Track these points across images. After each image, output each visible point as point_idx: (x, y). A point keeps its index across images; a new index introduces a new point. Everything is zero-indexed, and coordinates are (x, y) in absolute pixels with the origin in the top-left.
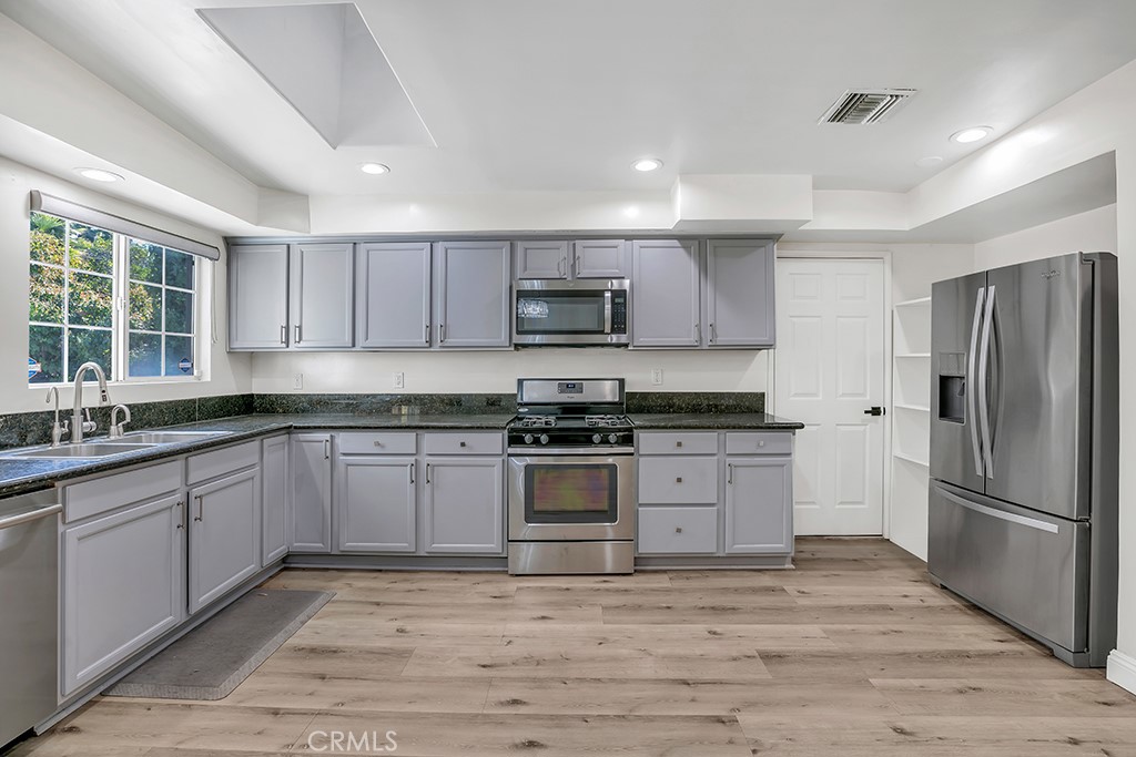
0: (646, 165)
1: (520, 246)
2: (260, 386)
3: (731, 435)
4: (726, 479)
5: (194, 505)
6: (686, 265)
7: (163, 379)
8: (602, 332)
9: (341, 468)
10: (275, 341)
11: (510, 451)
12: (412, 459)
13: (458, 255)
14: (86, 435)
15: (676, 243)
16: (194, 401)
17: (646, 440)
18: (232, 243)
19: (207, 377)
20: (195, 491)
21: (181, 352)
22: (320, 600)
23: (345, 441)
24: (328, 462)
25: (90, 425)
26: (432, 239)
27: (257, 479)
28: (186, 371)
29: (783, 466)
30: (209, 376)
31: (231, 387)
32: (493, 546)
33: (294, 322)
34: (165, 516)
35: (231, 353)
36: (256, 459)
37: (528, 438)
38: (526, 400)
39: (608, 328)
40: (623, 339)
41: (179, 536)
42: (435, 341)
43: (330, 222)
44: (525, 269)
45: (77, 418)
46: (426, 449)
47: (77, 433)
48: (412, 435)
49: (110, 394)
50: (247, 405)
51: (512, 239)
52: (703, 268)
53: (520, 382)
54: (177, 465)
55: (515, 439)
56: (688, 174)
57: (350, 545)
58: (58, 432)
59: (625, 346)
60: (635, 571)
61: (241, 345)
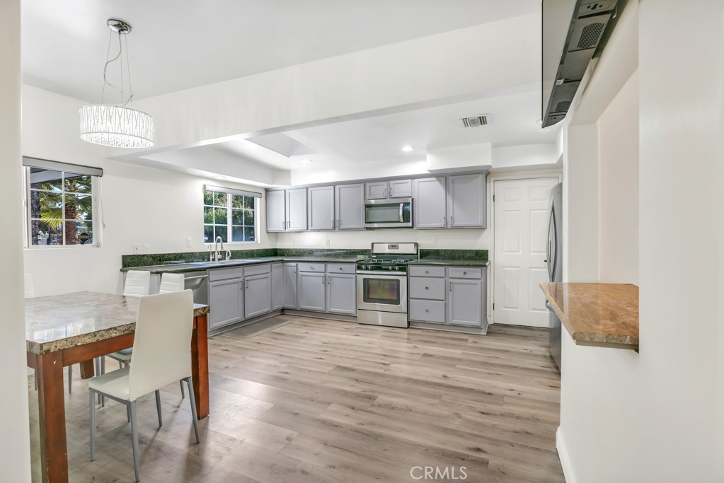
0: (407, 149)
1: (368, 185)
2: (281, 245)
3: (450, 269)
4: (448, 289)
5: (246, 283)
6: (436, 187)
7: (244, 242)
8: (400, 222)
9: (299, 277)
10: (281, 228)
11: (358, 272)
12: (323, 274)
13: (345, 192)
14: (219, 260)
15: (434, 179)
16: (254, 250)
17: (413, 270)
18: (267, 190)
19: (259, 242)
20: (246, 278)
21: (250, 234)
23: (302, 267)
24: (295, 274)
25: (220, 256)
26: (334, 184)
27: (269, 278)
28: (253, 240)
29: (477, 284)
30: (261, 241)
31: (268, 245)
32: (352, 311)
33: (288, 220)
34: (236, 285)
35: (268, 232)
36: (269, 271)
37: (363, 267)
38: (374, 252)
39: (402, 220)
40: (410, 224)
41: (241, 292)
42: (336, 227)
43: (298, 181)
44: (370, 195)
45: (216, 253)
46: (329, 270)
47: (216, 259)
48: (323, 265)
49: (224, 247)
50: (275, 252)
51: (364, 182)
52: (447, 190)
53: (373, 244)
54: (240, 269)
55: (359, 268)
56: (431, 148)
58: (211, 258)
59: (412, 227)
60: (408, 328)
61: (271, 229)
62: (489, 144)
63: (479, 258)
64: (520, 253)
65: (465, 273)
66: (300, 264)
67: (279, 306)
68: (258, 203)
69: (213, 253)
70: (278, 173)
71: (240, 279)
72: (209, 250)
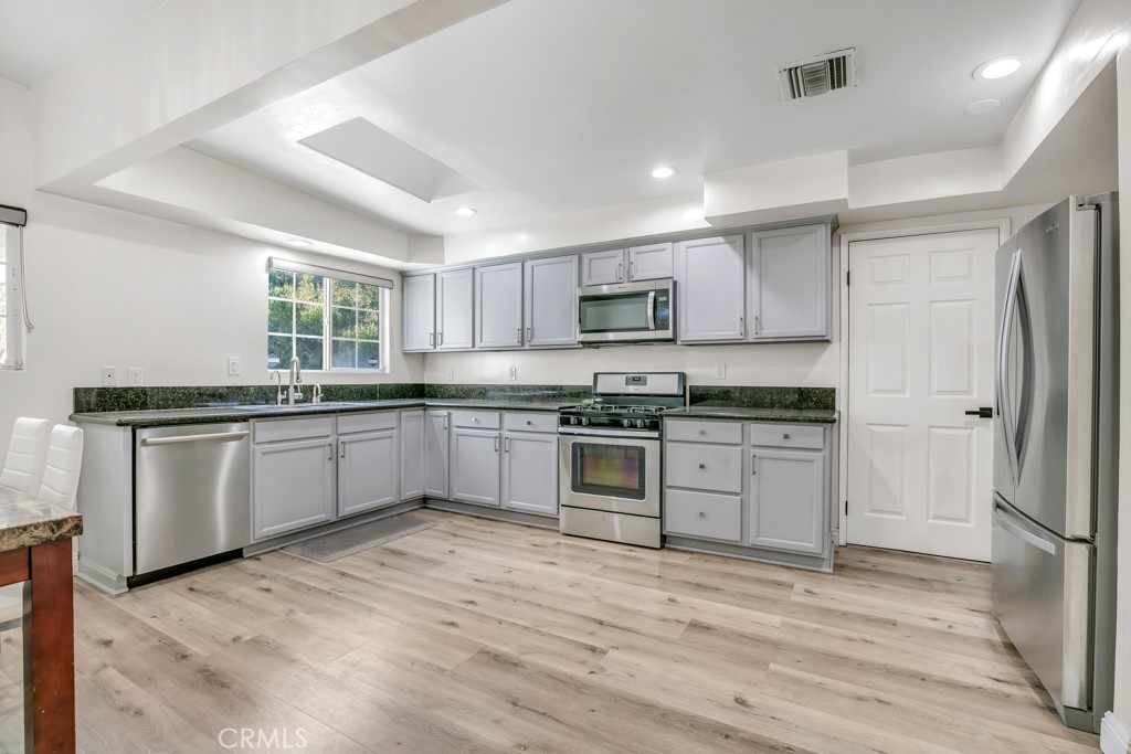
0: (662, 172)
1: (586, 257)
2: (429, 378)
3: (754, 427)
4: (749, 469)
5: (341, 447)
6: (725, 257)
7: (356, 370)
8: (647, 329)
9: (454, 437)
10: (427, 346)
11: (561, 429)
12: (496, 433)
13: (542, 270)
14: (296, 401)
15: (720, 239)
16: (375, 386)
17: (673, 427)
18: (403, 275)
19: (388, 371)
20: (342, 438)
21: (371, 353)
22: (423, 526)
23: (460, 418)
24: (446, 431)
25: (300, 395)
26: (522, 259)
27: (395, 439)
28: (374, 365)
29: (813, 462)
30: (389, 370)
31: (407, 377)
32: (549, 508)
33: (439, 330)
34: (320, 451)
35: (405, 353)
37: (573, 419)
38: (599, 391)
39: (652, 326)
40: (668, 334)
41: (330, 466)
42: (524, 343)
43: (457, 255)
44: (590, 277)
45: (291, 390)
46: (507, 425)
47: (292, 400)
48: (496, 415)
50: (420, 391)
51: (579, 252)
52: (747, 260)
53: (596, 375)
54: (329, 420)
55: (565, 422)
56: (711, 173)
57: (458, 495)
58: (280, 397)
59: (672, 341)
60: (662, 547)
61: (410, 347)
62: (842, 156)
63: (815, 405)
64: (908, 395)
65: (786, 437)
66: (455, 413)
67: (417, 492)
68: (386, 297)
69: (284, 388)
70: (420, 240)
71: (329, 440)
72: (275, 382)
